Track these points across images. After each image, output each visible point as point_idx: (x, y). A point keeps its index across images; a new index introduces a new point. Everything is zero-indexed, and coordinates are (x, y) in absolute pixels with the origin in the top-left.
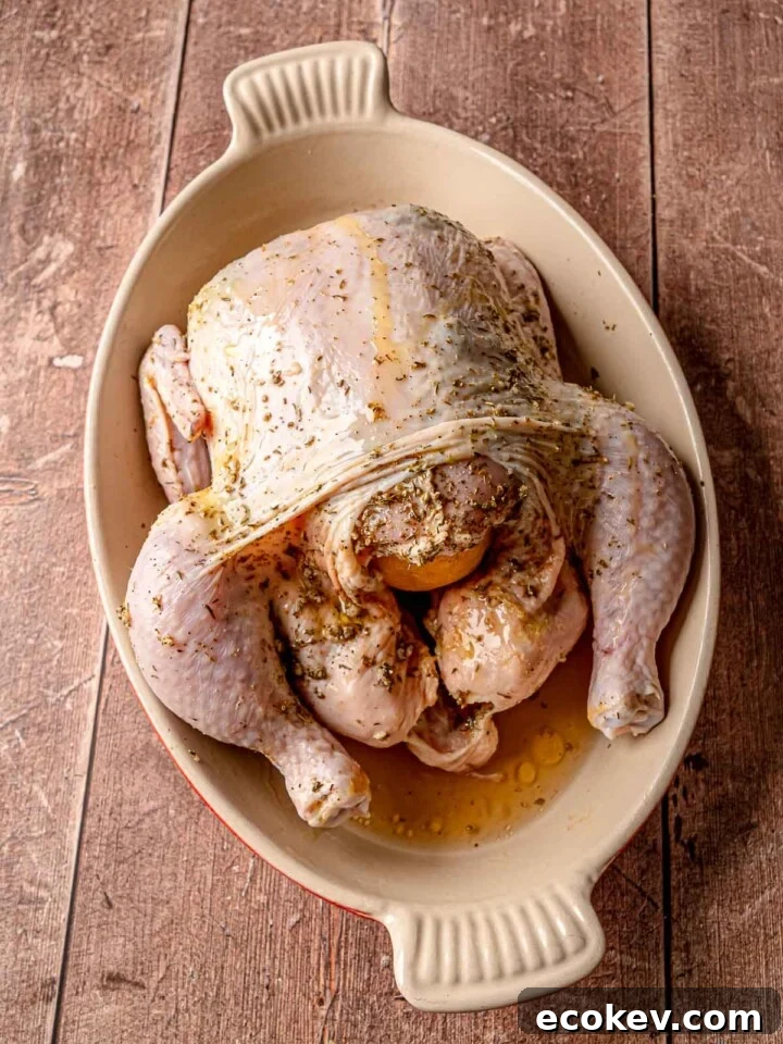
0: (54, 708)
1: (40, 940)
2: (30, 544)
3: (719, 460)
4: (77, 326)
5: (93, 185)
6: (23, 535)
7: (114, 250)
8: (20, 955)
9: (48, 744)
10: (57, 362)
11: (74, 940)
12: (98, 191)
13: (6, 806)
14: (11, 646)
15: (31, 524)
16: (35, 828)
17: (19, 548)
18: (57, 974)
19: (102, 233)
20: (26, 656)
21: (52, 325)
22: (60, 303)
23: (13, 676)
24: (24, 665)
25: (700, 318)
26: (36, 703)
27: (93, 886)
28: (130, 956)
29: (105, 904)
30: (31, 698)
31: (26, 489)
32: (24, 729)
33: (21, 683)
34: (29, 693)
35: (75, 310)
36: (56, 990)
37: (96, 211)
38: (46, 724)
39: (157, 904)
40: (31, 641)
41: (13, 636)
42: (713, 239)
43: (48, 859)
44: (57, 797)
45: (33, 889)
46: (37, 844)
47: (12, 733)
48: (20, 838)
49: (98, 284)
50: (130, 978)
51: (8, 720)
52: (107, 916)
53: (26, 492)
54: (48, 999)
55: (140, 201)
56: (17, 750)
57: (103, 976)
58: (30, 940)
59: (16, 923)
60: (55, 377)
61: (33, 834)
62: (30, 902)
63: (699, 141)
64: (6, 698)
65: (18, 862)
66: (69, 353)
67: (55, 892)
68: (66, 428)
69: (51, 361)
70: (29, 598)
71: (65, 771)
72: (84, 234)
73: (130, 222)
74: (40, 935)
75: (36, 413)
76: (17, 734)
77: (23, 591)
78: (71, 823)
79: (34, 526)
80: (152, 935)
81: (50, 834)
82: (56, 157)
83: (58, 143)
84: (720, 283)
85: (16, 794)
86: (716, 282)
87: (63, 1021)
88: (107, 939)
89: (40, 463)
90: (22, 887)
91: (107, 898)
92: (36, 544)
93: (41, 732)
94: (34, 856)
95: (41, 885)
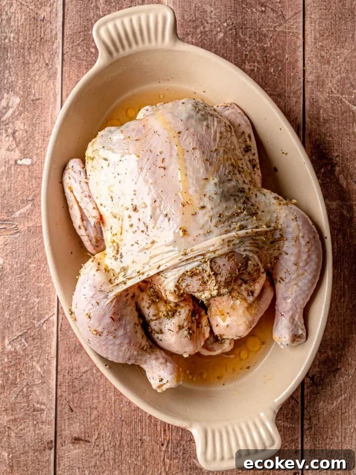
0: (38, 329)
1: (44, 426)
2: (18, 254)
3: (331, 206)
4: (27, 143)
5: (25, 64)
6: (14, 250)
7: (40, 101)
8: (37, 432)
9: (37, 345)
10: (19, 162)
11: (58, 425)
12: (28, 68)
13: (23, 372)
14: (15, 301)
15: (17, 244)
16: (36, 380)
17: (13, 256)
18: (53, 439)
19: (33, 91)
20: (23, 306)
21: (14, 143)
22: (17, 131)
23: (18, 315)
24: (22, 310)
25: (325, 134)
26: (30, 327)
27: (64, 403)
28: (83, 430)
29: (70, 410)
30: (28, 324)
31: (12, 227)
32: (26, 338)
33: (22, 318)
34: (26, 322)
35: (25, 134)
36: (54, 445)
37: (29, 79)
38: (36, 336)
39: (92, 409)
40: (24, 299)
41: (15, 297)
42: (332, 92)
43: (44, 393)
44: (45, 367)
45: (39, 406)
46: (38, 387)
47: (21, 340)
48: (30, 385)
49: (34, 120)
50: (83, 439)
51: (18, 335)
52: (71, 415)
53: (12, 228)
54: (50, 449)
55: (50, 73)
56: (24, 348)
57: (72, 439)
58: (40, 426)
59: (33, 419)
60: (19, 170)
61: (36, 383)
62: (38, 411)
63: (327, 36)
64: (16, 325)
65: (31, 395)
66: (24, 158)
67: (48, 406)
68: (28, 196)
69: (16, 161)
70: (21, 279)
71: (46, 356)
72: (23, 92)
73: (46, 85)
74: (44, 423)
75: (12, 188)
76: (23, 341)
77: (17, 276)
78: (51, 378)
79: (19, 245)
80: (91, 422)
81: (43, 383)
82: (4, 48)
83: (4, 40)
84: (335, 116)
85: (26, 367)
86: (332, 115)
87: (58, 456)
88: (72, 424)
89: (17, 214)
90: (34, 405)
91: (71, 408)
92: (21, 254)
93: (34, 339)
94: (37, 392)
95: (42, 404)
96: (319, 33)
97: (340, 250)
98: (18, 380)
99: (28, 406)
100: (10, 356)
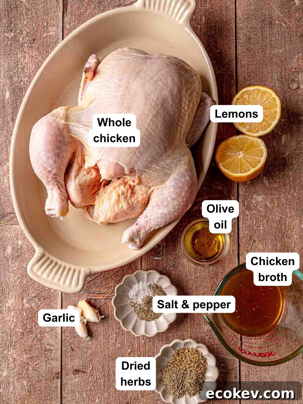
0: (48, 291)
1: (53, 361)
8: (48, 366)
9: (47, 303)
11: (63, 361)
16: (47, 329)
18: (59, 371)
27: (67, 345)
28: (81, 364)
29: (72, 350)
32: (39, 299)
36: (60, 375)
39: (88, 349)
43: (52, 338)
45: (49, 347)
46: (48, 333)
47: (35, 300)
48: (42, 332)
50: (82, 370)
51: (33, 296)
52: (73, 353)
54: (58, 378)
57: (73, 370)
58: (50, 362)
59: (45, 357)
61: (46, 331)
62: (48, 351)
65: (43, 339)
67: (56, 347)
76: (37, 300)
80: (87, 358)
81: (52, 330)
82: (20, 89)
83: (20, 83)
87: (63, 383)
88: (73, 360)
90: (45, 347)
91: (72, 348)
93: (45, 299)
94: (48, 337)
95: (51, 345)
96: (248, 75)
97: (265, 231)
98: (34, 328)
99: (41, 348)
100: (27, 312)
